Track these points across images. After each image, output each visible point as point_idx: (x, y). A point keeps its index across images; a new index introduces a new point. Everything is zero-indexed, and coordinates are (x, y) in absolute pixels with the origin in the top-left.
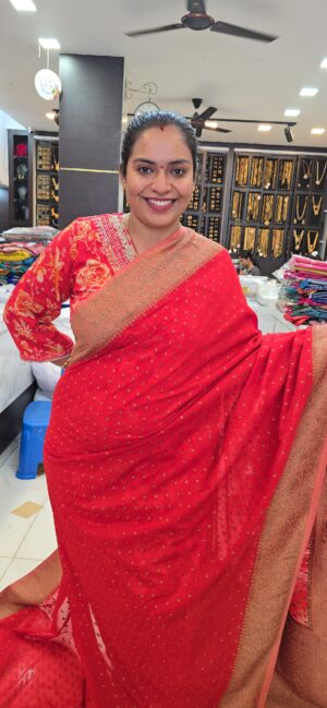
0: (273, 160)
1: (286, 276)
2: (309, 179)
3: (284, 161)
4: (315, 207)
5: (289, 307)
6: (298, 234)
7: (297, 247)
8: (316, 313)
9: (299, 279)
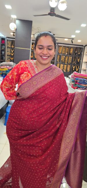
0: (68, 48)
1: (72, 77)
2: (77, 53)
3: (71, 48)
4: (78, 60)
5: (73, 84)
6: (74, 66)
7: (74, 70)
8: (79, 86)
9: (75, 78)
